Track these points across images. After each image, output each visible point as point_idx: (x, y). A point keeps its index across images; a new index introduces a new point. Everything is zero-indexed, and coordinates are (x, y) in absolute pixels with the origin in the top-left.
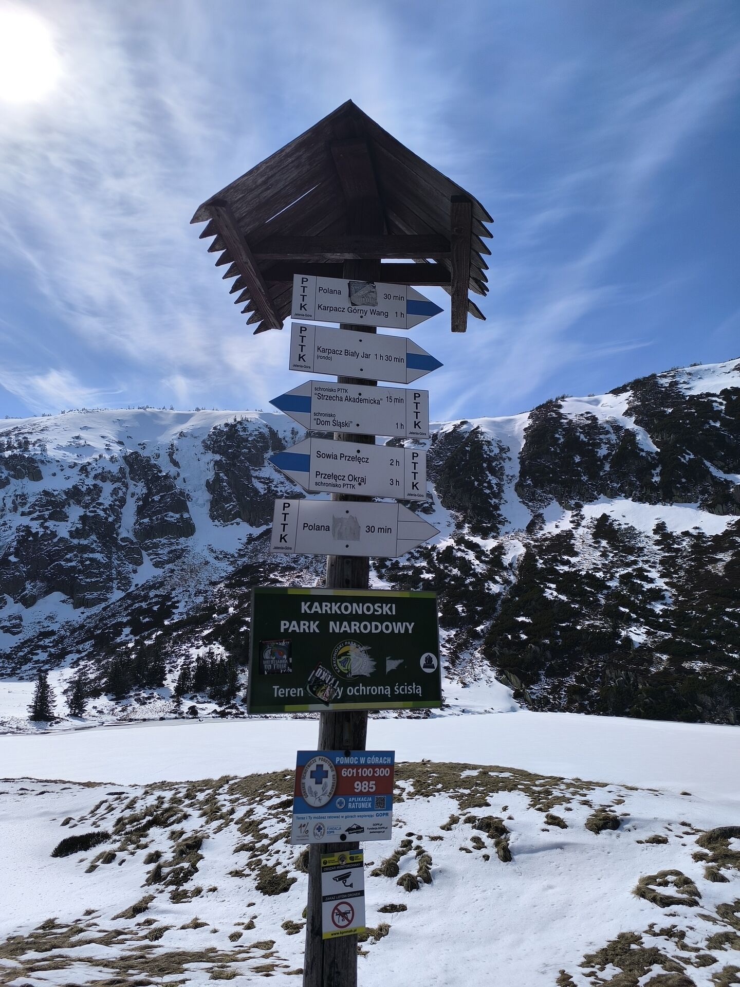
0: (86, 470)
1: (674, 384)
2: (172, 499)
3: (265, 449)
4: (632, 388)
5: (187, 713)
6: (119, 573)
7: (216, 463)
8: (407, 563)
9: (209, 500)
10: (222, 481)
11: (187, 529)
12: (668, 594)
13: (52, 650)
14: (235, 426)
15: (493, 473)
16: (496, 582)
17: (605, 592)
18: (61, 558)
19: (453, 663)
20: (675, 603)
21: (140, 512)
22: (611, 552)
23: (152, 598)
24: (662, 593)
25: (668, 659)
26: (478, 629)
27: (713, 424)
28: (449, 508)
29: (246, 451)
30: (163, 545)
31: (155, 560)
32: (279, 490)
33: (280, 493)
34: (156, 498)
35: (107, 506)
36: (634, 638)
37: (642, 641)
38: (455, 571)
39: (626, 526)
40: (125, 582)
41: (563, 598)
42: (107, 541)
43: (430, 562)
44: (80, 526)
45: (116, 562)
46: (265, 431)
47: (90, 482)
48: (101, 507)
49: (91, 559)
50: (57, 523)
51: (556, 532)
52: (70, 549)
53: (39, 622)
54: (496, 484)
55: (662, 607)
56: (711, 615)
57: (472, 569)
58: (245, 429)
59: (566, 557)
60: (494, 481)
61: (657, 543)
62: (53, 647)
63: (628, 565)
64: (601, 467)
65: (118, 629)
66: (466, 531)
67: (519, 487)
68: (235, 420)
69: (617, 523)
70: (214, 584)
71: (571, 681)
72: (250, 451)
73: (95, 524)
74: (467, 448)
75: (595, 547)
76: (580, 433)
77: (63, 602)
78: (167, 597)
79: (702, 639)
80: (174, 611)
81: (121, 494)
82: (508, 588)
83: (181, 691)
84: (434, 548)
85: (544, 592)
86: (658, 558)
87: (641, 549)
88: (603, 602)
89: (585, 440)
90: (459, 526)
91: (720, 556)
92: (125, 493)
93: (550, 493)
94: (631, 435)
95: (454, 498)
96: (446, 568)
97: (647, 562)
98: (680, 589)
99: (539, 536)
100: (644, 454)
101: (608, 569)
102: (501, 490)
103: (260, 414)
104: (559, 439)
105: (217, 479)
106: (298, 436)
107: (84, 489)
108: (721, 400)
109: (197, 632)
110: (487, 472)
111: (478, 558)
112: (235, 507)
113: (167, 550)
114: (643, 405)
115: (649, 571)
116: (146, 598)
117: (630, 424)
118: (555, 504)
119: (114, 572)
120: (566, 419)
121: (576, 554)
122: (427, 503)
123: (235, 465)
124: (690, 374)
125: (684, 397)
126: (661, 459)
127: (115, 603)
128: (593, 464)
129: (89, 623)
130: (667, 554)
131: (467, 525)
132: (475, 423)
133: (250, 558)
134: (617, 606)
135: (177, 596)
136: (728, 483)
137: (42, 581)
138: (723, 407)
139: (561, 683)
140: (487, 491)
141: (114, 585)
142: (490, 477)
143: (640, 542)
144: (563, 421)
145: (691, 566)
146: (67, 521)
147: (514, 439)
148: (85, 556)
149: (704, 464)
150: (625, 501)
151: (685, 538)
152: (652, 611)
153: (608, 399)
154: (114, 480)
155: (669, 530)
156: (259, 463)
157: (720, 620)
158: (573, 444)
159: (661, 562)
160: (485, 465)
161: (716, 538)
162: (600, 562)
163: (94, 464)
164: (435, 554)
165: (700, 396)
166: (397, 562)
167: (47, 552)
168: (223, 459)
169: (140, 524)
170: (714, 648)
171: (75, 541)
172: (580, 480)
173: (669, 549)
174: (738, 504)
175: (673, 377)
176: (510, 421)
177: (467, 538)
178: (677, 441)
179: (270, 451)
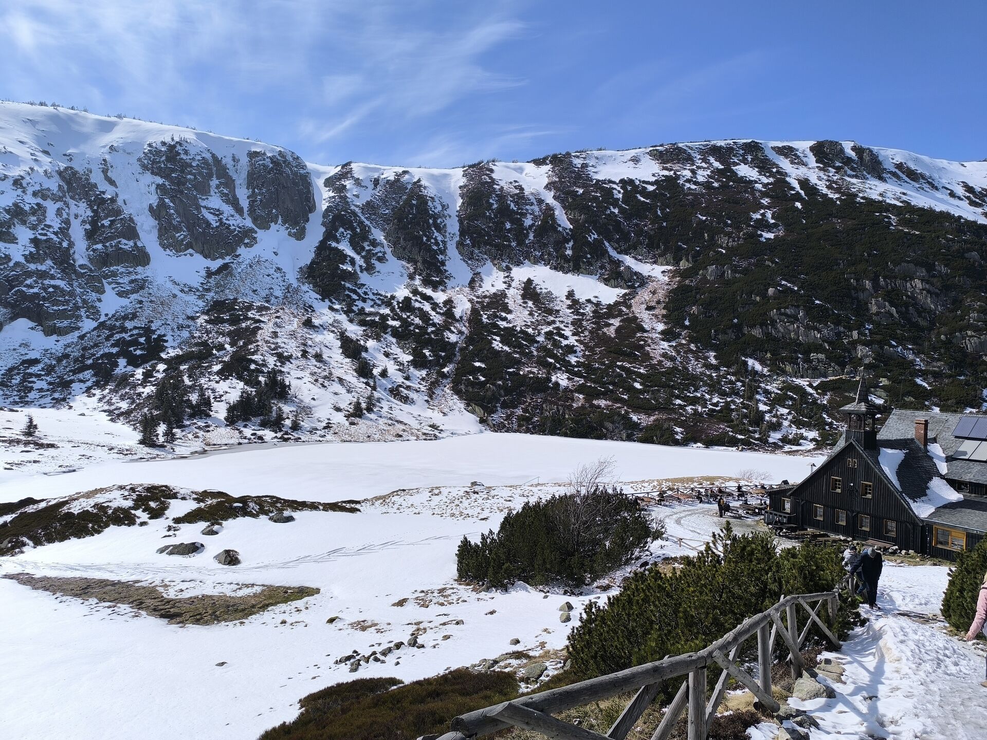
0: (21, 185)
1: (585, 166)
2: (123, 225)
3: (210, 176)
4: (551, 162)
5: (254, 439)
6: (84, 301)
7: (158, 186)
8: (372, 310)
9: (156, 227)
10: (169, 207)
11: (141, 258)
12: (578, 349)
13: (48, 378)
14: (174, 146)
15: (439, 229)
16: (453, 332)
17: (536, 345)
18: (21, 283)
19: (431, 397)
20: (584, 356)
21: (90, 235)
22: (536, 312)
23: (131, 330)
24: (575, 348)
25: (583, 398)
26: (445, 370)
27: (613, 210)
28: (399, 258)
29: (192, 177)
30: (122, 273)
31: (117, 289)
32: (231, 223)
33: (232, 228)
34: (106, 222)
35: (56, 229)
36: (561, 382)
37: (565, 385)
38: (417, 321)
39: (546, 291)
40: (94, 313)
41: (506, 348)
42: (66, 268)
43: (393, 310)
44: (33, 250)
45: (78, 290)
46: (208, 156)
47: (30, 200)
48: (51, 230)
49: (54, 287)
50: (7, 245)
51: (493, 290)
52: (29, 274)
53: (14, 350)
54: (442, 241)
55: (576, 359)
56: (608, 367)
57: (431, 320)
58: (186, 152)
59: (504, 314)
60: (440, 238)
61: (569, 307)
62: (47, 375)
63: (549, 324)
64: (527, 236)
65: (112, 359)
66: (417, 281)
67: (460, 245)
68: (173, 139)
69: (539, 287)
70: (193, 318)
71: (519, 412)
72: (195, 178)
73: (49, 248)
74: (414, 202)
75: (524, 307)
76: (511, 201)
77: (32, 329)
78: (147, 331)
79: (603, 385)
80: (165, 344)
81: (65, 216)
82: (463, 338)
84: (393, 297)
85: (492, 343)
86: (570, 320)
87: (558, 311)
88: (535, 353)
89: (515, 209)
90: (411, 277)
91: (612, 321)
92: (68, 214)
93: (486, 254)
94: (550, 209)
95: (404, 249)
96: (408, 317)
97: (562, 322)
98: (586, 346)
99: (479, 293)
100: (560, 229)
101: (535, 325)
102: (445, 248)
103: (196, 134)
104: (493, 204)
105: (162, 205)
106: (240, 164)
107: (27, 208)
108: (619, 189)
109: (206, 368)
110: (433, 229)
111: (434, 309)
112: (185, 236)
113: (126, 280)
114: (560, 181)
115: (564, 330)
116: (124, 330)
117: (549, 198)
118: (489, 263)
119: (78, 299)
120: (498, 185)
121: (510, 312)
122: (381, 252)
123: (182, 192)
124: (597, 158)
125: (592, 179)
126: (573, 234)
127: (90, 333)
128: (520, 233)
129: (72, 352)
130: (576, 317)
131: (417, 277)
132: (416, 173)
133: (216, 293)
134: (545, 357)
135: (158, 329)
136: (619, 263)
137: (5, 307)
138: (621, 196)
139: (513, 413)
140: (435, 248)
141: (82, 314)
142: (436, 234)
143: (557, 305)
144: (495, 186)
145: (593, 328)
146: (17, 243)
147: (451, 195)
148: (46, 282)
149: (604, 244)
150: (544, 268)
151: (588, 305)
152: (569, 362)
153: (530, 168)
154: (56, 199)
155: (577, 297)
156: (204, 190)
157: (614, 371)
158: (504, 211)
159: (573, 323)
160: (431, 221)
161: (609, 307)
162: (529, 320)
163: (28, 178)
164: (395, 303)
165: (604, 182)
166: (363, 308)
167: (5, 276)
168: (167, 183)
169: (94, 250)
170: (612, 391)
171: (32, 267)
172: (510, 246)
173: (578, 314)
174: (625, 280)
175: (584, 158)
176: (446, 176)
177: (420, 289)
178: (586, 221)
179: (214, 178)
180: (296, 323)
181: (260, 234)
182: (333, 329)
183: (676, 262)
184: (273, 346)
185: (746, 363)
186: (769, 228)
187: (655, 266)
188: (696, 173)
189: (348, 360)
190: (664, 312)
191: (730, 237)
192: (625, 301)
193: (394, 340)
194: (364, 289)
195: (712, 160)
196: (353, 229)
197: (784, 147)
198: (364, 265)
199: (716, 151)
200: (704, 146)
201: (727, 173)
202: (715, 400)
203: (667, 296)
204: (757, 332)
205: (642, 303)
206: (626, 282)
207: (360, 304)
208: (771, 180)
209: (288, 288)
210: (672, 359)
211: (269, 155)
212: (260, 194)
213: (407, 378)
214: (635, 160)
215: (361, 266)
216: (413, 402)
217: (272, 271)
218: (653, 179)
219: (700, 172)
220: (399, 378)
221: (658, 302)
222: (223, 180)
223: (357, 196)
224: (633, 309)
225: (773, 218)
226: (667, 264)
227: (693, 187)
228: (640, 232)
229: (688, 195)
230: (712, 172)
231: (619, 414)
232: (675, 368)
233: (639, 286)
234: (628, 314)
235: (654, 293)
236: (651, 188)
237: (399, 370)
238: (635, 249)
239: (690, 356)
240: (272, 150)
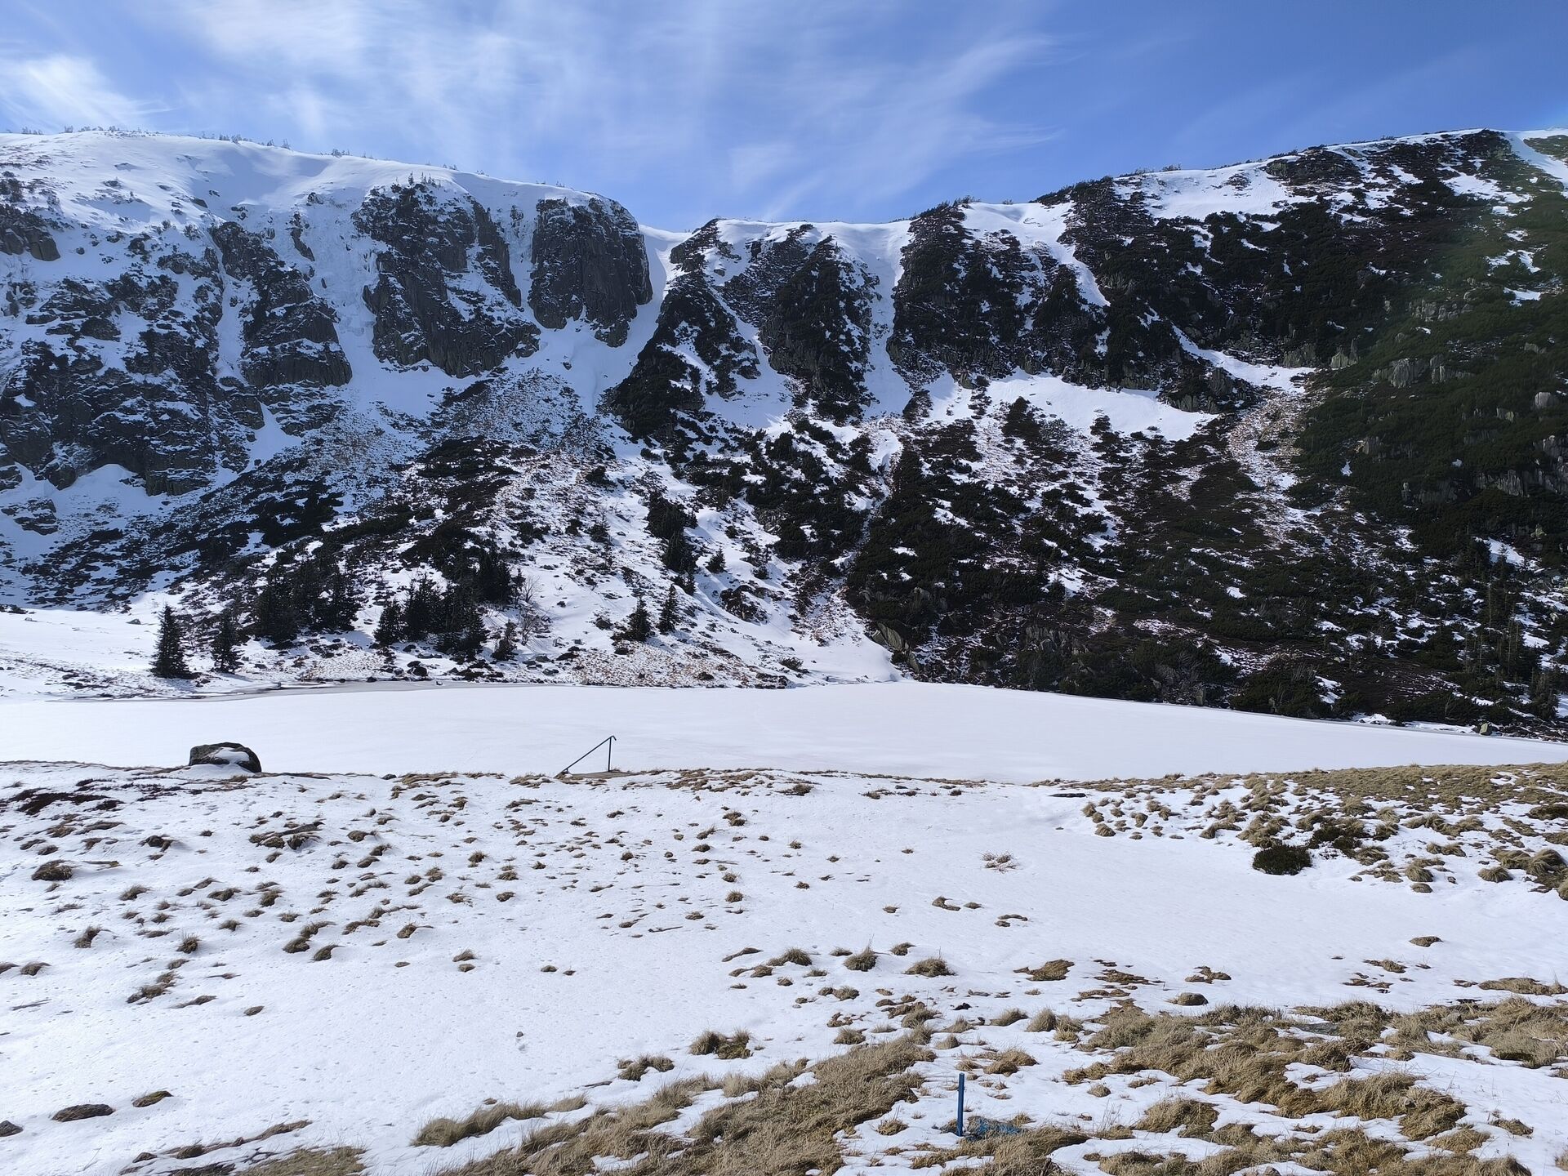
0: (142, 248)
1: (1138, 197)
2: (307, 317)
3: (468, 240)
4: (1073, 197)
5: (409, 672)
6: (224, 439)
7: (381, 257)
8: (720, 456)
9: (372, 323)
10: (394, 291)
11: (337, 371)
12: (1110, 524)
13: (124, 563)
14: (412, 192)
15: (855, 318)
16: (860, 494)
17: (1022, 516)
18: (115, 405)
19: (802, 610)
20: (1120, 537)
21: (251, 333)
22: (1029, 457)
23: (290, 486)
24: (1103, 522)
25: (1114, 616)
26: (837, 562)
27: (1191, 269)
28: (781, 371)
29: (435, 240)
30: (298, 395)
31: (285, 421)
32: (495, 315)
33: (497, 323)
34: (279, 311)
35: (189, 318)
36: (1067, 584)
37: (1077, 590)
38: (798, 474)
39: (1053, 419)
40: (236, 456)
41: (962, 522)
42: (198, 382)
43: (757, 456)
44: (143, 351)
45: (216, 420)
46: (467, 207)
47: (152, 271)
48: (180, 320)
49: (170, 412)
50: (100, 342)
51: (948, 421)
52: (131, 391)
53: (87, 515)
54: (859, 338)
55: (1104, 542)
56: (1173, 556)
57: (823, 472)
58: (430, 200)
59: (964, 462)
60: (856, 332)
61: (1097, 447)
62: (124, 557)
63: (1054, 478)
64: (1020, 324)
65: (239, 533)
66: (809, 410)
67: (894, 346)
68: (411, 181)
69: (1040, 413)
70: (399, 468)
71: (976, 641)
72: (441, 241)
73: (172, 350)
74: (814, 273)
75: (1006, 449)
76: (993, 264)
77: (127, 482)
78: (317, 486)
79: (1159, 590)
80: (335, 509)
81: (211, 299)
82: (878, 504)
83: (385, 639)
84: (761, 435)
85: (934, 512)
86: (1097, 471)
87: (1073, 455)
88: (1020, 530)
89: (999, 276)
90: (800, 402)
91: (1184, 472)
92: (219, 298)
93: (940, 358)
94: (1068, 275)
95: (791, 354)
96: (783, 467)
97: (1081, 475)
98: (1128, 517)
99: (922, 425)
100: (1086, 308)
101: (1025, 481)
102: (865, 349)
103: (455, 175)
104: (959, 271)
105: (384, 287)
106: (523, 222)
107: (143, 283)
108: (1205, 232)
109: (388, 546)
110: (845, 317)
111: (831, 454)
112: (417, 338)
113: (304, 405)
114: (1090, 227)
115: (1084, 489)
116: (278, 485)
117: (1067, 256)
118: (946, 376)
119: (214, 436)
120: (971, 238)
121: (978, 457)
122: (748, 359)
123: (415, 264)
124: (1162, 183)
125: (1151, 221)
126: (1112, 317)
127: (222, 490)
128: (1008, 318)
129: (182, 521)
130: (1109, 465)
131: (810, 401)
132: (825, 229)
133: (453, 428)
134: (1039, 537)
135: (335, 485)
136: (1204, 364)
137: (83, 444)
138: (1208, 244)
139: (961, 644)
140: (846, 349)
141: (217, 459)
142: (850, 326)
143: (1072, 444)
144: (965, 241)
145: (1144, 485)
146: (118, 340)
147: (886, 264)
148: (159, 405)
149: (1172, 331)
150: (1052, 379)
151: (1136, 443)
152: (1090, 547)
153: (1035, 211)
154: (198, 271)
155: (1114, 428)
156: (457, 264)
157: (1184, 564)
158: (980, 282)
159: (1102, 477)
160: (842, 304)
161: (1180, 445)
162: (1014, 471)
163: (155, 238)
164: (763, 445)
165: (1175, 222)
166: (703, 454)
167: (87, 393)
168: (394, 251)
169: (253, 356)
170: (1177, 602)
171: (138, 378)
172: (987, 342)
173: (1113, 457)
174: (1214, 396)
175: (1138, 185)
176: (879, 233)
177: (812, 422)
178: (1137, 292)
179: (476, 244)
180: (574, 476)
181: (546, 335)
182: (642, 488)
183: (1323, 358)
184: (518, 512)
185: (1484, 549)
186: (1529, 282)
187: (1276, 368)
188: (1365, 196)
189: (655, 540)
190: (1296, 452)
191: (1439, 303)
192: (1214, 434)
193: (750, 509)
194: (710, 422)
195: (1397, 170)
196: (704, 323)
197: (1553, 139)
198: (716, 381)
199: (1406, 155)
200: (1380, 147)
201: (1433, 191)
202: (1415, 623)
203: (1302, 422)
204: (1509, 485)
205: (1249, 437)
206: (1216, 399)
207: (699, 447)
208: (1527, 197)
209: (575, 422)
210: (1314, 541)
211: (571, 205)
212: (551, 269)
213: (762, 575)
214: (1240, 182)
215: (709, 383)
216: (763, 618)
217: (555, 394)
218: (1276, 211)
219: (1373, 193)
220: (746, 575)
221: (1284, 434)
222: (489, 247)
223: (721, 273)
224: (1231, 448)
225: (1534, 265)
226: (1304, 364)
227: (1359, 219)
228: (1246, 306)
229: (1348, 232)
230: (1397, 192)
231: (1191, 649)
232: (1320, 561)
233: (1243, 407)
234: (1218, 458)
235: (1275, 417)
236: (1269, 227)
237: (749, 560)
238: (1236, 338)
239: (1354, 535)
240: (580, 199)
